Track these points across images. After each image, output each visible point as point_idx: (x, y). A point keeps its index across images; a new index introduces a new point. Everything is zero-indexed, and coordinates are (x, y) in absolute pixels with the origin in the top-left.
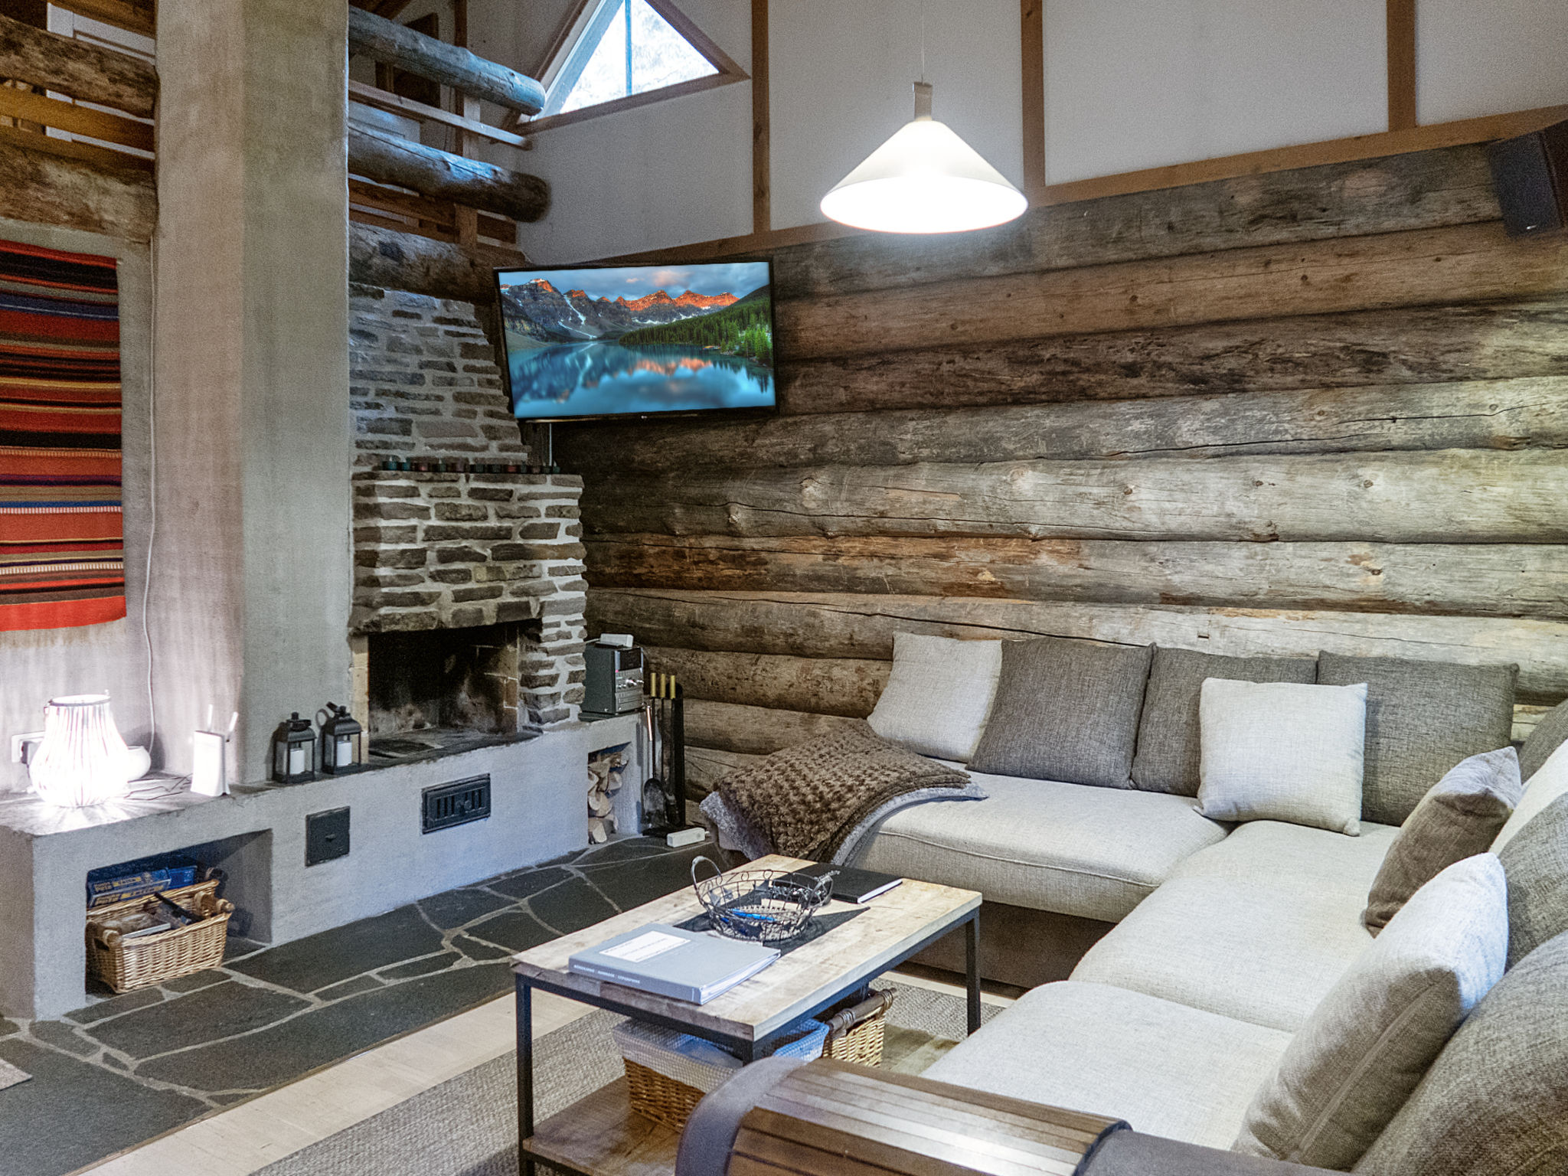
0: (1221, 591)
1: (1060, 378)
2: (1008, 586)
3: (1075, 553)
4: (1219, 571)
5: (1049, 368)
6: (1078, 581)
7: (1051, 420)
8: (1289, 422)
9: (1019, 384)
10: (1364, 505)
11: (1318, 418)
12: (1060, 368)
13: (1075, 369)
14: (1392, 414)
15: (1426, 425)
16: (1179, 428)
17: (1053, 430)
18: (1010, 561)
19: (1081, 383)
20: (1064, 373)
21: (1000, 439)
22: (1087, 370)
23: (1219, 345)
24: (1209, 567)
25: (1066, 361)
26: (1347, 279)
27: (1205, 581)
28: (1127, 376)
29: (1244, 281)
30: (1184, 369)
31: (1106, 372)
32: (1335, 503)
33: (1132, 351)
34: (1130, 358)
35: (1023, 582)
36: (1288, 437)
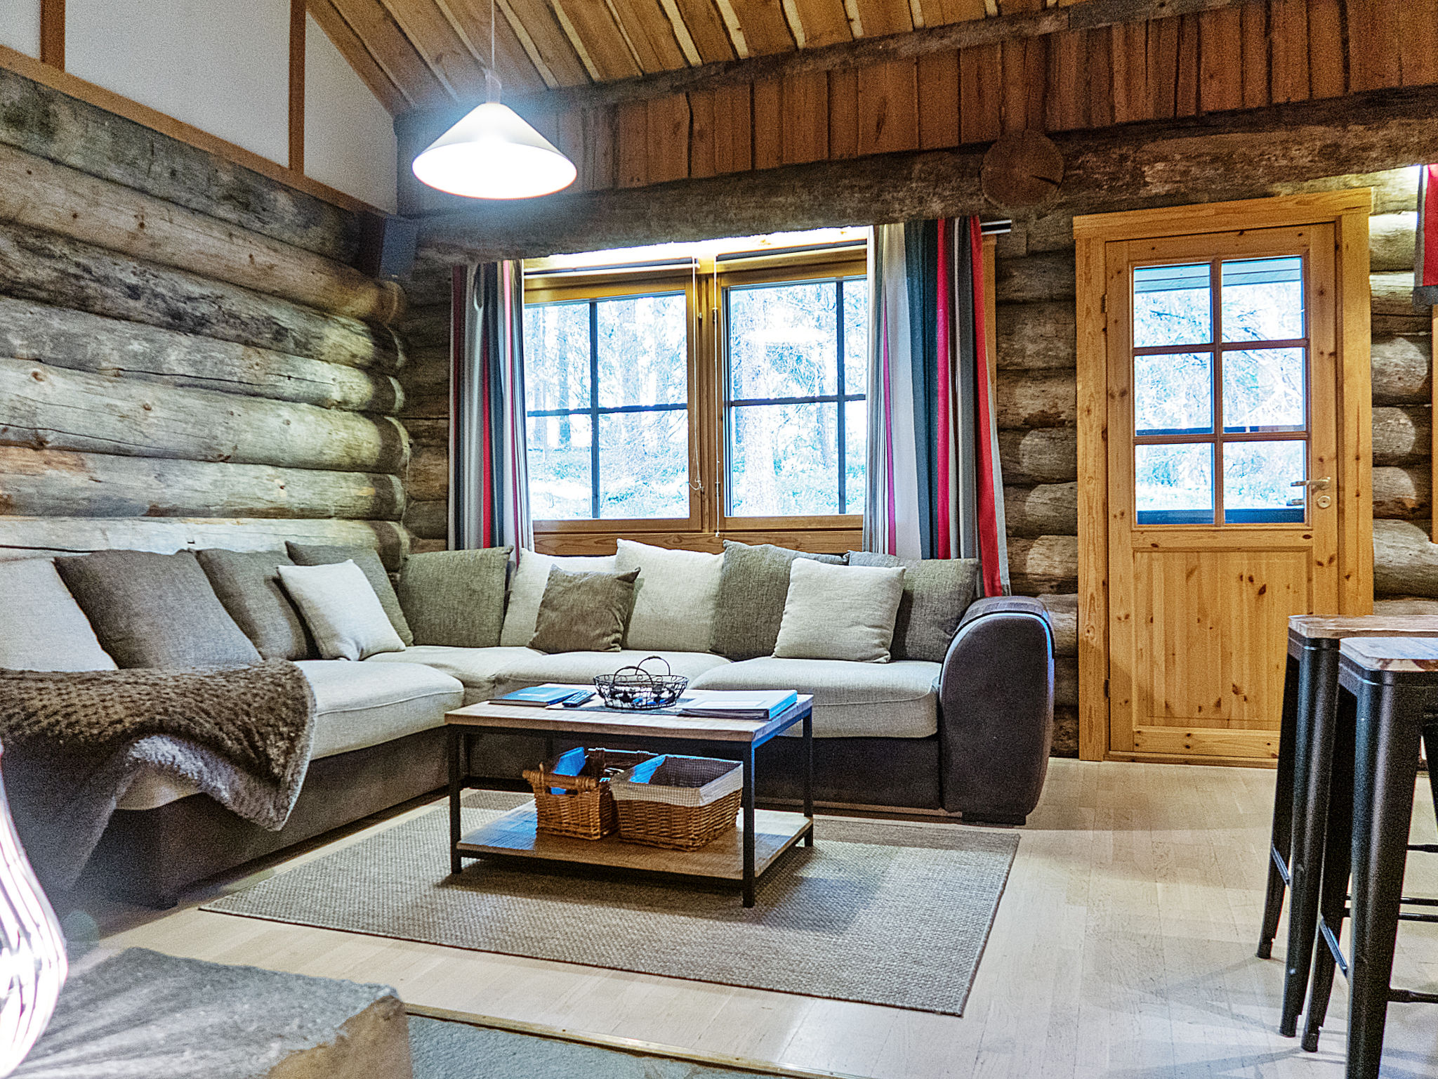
0: (195, 502)
1: (73, 281)
2: (13, 501)
3: (81, 466)
4: (197, 485)
5: (60, 266)
6: (87, 494)
7: (60, 322)
8: (238, 367)
9: (27, 274)
10: (289, 438)
11: (256, 367)
12: (72, 270)
13: (86, 276)
14: (290, 374)
15: (304, 384)
16: (169, 356)
17: (63, 334)
18: (21, 472)
19: (90, 291)
20: (77, 277)
21: (8, 330)
22: (97, 280)
23: (196, 290)
24: (190, 482)
25: (78, 265)
26: (271, 267)
27: (188, 494)
28: (130, 296)
29: (218, 244)
30: (173, 304)
31: (113, 287)
32: (274, 434)
33: (135, 274)
34: (133, 280)
35: (30, 496)
36: (236, 379)
